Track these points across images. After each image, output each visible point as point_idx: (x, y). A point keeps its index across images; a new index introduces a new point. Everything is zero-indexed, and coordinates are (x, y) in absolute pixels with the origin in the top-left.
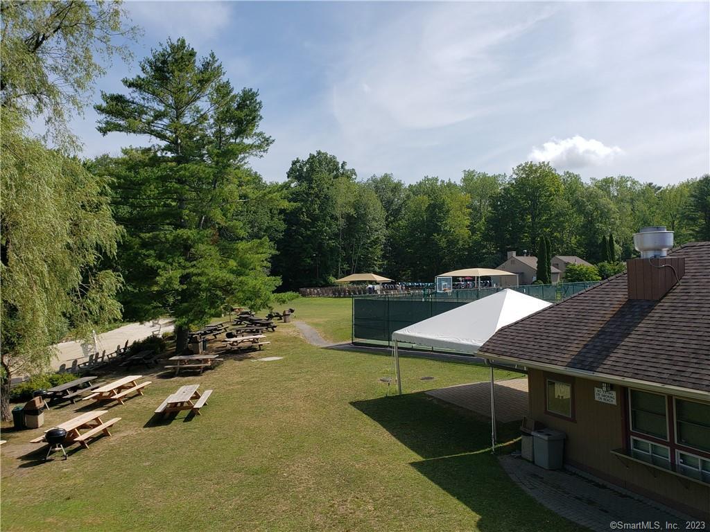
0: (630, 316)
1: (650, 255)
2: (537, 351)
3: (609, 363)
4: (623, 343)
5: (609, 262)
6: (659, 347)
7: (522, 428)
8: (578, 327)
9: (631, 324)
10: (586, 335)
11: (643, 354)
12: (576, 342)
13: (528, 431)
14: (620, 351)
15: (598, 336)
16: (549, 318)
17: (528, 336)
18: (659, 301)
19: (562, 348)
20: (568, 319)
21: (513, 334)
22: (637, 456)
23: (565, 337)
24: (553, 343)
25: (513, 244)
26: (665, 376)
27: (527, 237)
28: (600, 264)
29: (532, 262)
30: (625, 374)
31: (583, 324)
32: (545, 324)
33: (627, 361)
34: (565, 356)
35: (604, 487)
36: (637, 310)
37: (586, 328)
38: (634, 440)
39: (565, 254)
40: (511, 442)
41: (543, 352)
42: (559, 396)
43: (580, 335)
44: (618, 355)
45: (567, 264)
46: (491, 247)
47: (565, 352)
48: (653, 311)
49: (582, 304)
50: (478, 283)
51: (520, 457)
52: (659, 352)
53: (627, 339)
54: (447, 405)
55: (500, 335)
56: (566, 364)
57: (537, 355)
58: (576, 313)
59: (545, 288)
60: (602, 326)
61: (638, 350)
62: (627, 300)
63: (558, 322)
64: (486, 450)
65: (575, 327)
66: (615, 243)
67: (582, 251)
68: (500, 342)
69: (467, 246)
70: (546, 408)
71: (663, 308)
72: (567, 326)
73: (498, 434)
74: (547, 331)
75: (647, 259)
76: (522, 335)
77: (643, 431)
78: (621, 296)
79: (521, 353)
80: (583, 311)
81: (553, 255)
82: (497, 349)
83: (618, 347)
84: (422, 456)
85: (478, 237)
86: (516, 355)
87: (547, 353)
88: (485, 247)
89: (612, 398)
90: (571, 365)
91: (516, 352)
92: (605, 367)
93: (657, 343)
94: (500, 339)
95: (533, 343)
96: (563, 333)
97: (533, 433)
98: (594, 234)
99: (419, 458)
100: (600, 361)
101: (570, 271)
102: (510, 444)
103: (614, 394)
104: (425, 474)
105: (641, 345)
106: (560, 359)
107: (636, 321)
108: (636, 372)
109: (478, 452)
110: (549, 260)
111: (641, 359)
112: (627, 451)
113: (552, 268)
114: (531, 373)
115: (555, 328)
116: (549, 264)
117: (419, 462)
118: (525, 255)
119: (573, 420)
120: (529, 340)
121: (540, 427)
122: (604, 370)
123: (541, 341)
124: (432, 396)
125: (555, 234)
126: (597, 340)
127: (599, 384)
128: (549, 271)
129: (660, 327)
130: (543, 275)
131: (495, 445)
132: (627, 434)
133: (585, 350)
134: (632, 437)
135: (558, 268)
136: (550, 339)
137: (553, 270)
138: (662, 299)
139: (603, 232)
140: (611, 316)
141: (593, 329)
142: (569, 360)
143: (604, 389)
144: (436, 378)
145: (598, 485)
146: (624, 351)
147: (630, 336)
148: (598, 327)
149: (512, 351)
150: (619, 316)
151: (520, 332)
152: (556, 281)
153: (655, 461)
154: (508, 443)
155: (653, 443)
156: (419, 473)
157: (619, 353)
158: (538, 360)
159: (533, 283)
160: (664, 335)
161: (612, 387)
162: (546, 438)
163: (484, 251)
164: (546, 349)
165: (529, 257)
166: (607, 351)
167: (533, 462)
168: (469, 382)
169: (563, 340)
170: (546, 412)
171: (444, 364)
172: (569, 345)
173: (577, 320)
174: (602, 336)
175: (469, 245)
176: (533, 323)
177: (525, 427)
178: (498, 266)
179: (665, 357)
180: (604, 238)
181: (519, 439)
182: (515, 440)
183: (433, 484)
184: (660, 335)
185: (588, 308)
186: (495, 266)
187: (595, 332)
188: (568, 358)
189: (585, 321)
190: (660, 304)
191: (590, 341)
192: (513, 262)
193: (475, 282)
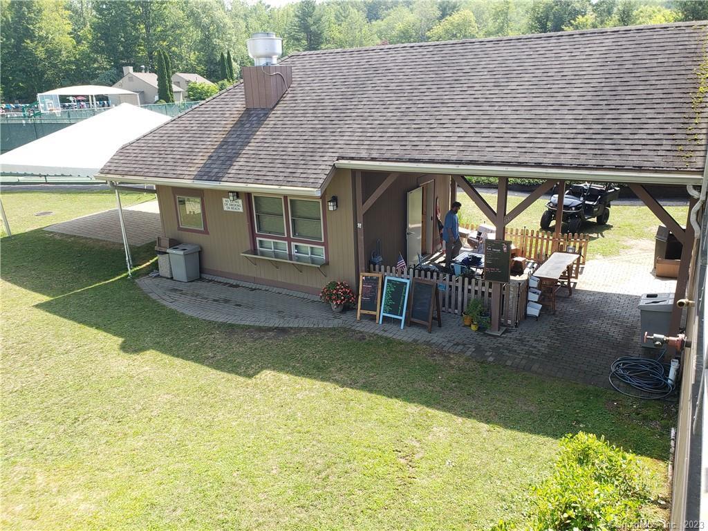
0: (248, 125)
1: (262, 62)
2: (163, 167)
3: (233, 171)
4: (244, 152)
5: (228, 80)
6: (274, 153)
7: (157, 248)
8: (202, 139)
9: (250, 133)
10: (210, 147)
11: (262, 161)
12: (201, 154)
13: (163, 250)
14: (242, 159)
15: (221, 145)
16: (172, 132)
17: (151, 152)
18: (272, 109)
19: (188, 161)
20: (191, 132)
21: (135, 152)
22: (263, 254)
23: (190, 150)
24: (179, 157)
25: (128, 58)
26: (281, 179)
27: (143, 51)
28: (220, 82)
29: (151, 79)
30: (248, 181)
31: (206, 136)
32: (169, 138)
33: (248, 168)
34: (191, 169)
35: (237, 286)
36: (255, 119)
37: (210, 139)
38: (260, 241)
39: (186, 71)
40: (148, 264)
41: (169, 168)
42: (190, 212)
43: (204, 147)
44: (240, 164)
45: (188, 82)
46: (102, 61)
47: (190, 165)
48: (268, 119)
49: (203, 116)
50: (93, 104)
51: (158, 276)
52: (274, 157)
53: (247, 148)
54: (72, 239)
55: (121, 154)
56: (193, 177)
57: (164, 171)
58: (199, 125)
59: (168, 107)
60: (224, 136)
61: (257, 157)
62: (245, 109)
63: (181, 135)
64: (122, 276)
65: (199, 139)
66: (232, 61)
67: (202, 69)
68: (122, 162)
69: (73, 59)
70: (179, 225)
71: (276, 115)
72: (191, 139)
73: (133, 259)
74: (171, 145)
75: (260, 67)
76: (145, 152)
77: (265, 232)
78: (239, 105)
79: (146, 170)
80: (206, 122)
81: (174, 73)
82: (120, 169)
83: (240, 156)
84: (48, 295)
85: (84, 47)
86: (142, 174)
87: (173, 168)
88: (95, 60)
89: (238, 206)
90: (199, 177)
91: (140, 170)
92: (230, 176)
93: (273, 149)
94: (121, 158)
95: (157, 159)
96: (188, 146)
97: (168, 251)
98: (212, 50)
99: (45, 298)
100: (225, 171)
101: (192, 89)
102: (148, 266)
103: (240, 201)
104: (55, 313)
105: (260, 152)
106: (186, 173)
107: (254, 129)
108: (257, 177)
109: (113, 280)
110: (169, 77)
111: (261, 165)
112: (255, 251)
113: (173, 86)
114: (160, 191)
115: (179, 142)
116: (170, 82)
117: (46, 303)
118: (143, 71)
119: (206, 232)
120: (154, 156)
121: (174, 243)
122: (229, 180)
123: (166, 156)
124: (52, 232)
125: (173, 49)
126: (220, 151)
127: (226, 193)
128: (171, 91)
129: (275, 133)
130: (165, 94)
131: (131, 269)
132: (253, 236)
133: (210, 162)
134: (258, 239)
135: (180, 87)
136: (174, 153)
137: (175, 88)
138: (274, 107)
139: (221, 48)
140: (232, 126)
141: (215, 140)
142: (196, 173)
143: (231, 198)
144: (55, 212)
145: (232, 286)
146: (245, 160)
147: (250, 144)
148: (220, 137)
149: (136, 170)
150: (238, 126)
151: (143, 148)
152: (179, 100)
153: (276, 256)
154: (144, 265)
155: (274, 241)
156: (48, 314)
157: (241, 161)
158: (165, 175)
159: (156, 103)
160: (278, 141)
161: (237, 195)
162: (182, 253)
163: (95, 66)
164: (171, 164)
165: (148, 73)
166: (230, 160)
167: (172, 278)
168: (95, 212)
169: (188, 154)
170: (180, 229)
171: (64, 195)
172: (194, 158)
173: (200, 132)
174: (224, 147)
175: (75, 57)
176: (156, 138)
177: (159, 246)
178: (114, 83)
179: (280, 161)
180: (222, 55)
181: (155, 259)
182: (151, 261)
183: (65, 320)
184: (274, 141)
185: (209, 119)
186: (111, 83)
187: (218, 143)
188: (194, 170)
189: (209, 132)
190: (273, 112)
191: (214, 152)
192: (131, 79)
193: (91, 102)
